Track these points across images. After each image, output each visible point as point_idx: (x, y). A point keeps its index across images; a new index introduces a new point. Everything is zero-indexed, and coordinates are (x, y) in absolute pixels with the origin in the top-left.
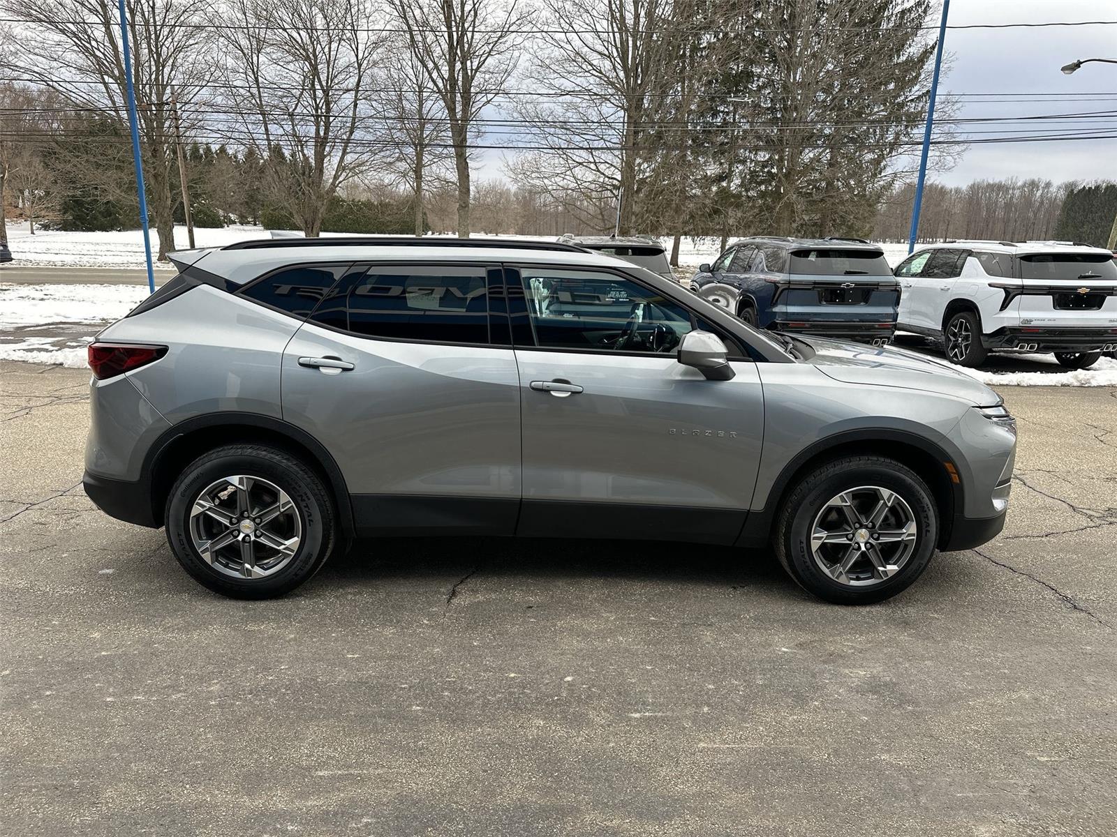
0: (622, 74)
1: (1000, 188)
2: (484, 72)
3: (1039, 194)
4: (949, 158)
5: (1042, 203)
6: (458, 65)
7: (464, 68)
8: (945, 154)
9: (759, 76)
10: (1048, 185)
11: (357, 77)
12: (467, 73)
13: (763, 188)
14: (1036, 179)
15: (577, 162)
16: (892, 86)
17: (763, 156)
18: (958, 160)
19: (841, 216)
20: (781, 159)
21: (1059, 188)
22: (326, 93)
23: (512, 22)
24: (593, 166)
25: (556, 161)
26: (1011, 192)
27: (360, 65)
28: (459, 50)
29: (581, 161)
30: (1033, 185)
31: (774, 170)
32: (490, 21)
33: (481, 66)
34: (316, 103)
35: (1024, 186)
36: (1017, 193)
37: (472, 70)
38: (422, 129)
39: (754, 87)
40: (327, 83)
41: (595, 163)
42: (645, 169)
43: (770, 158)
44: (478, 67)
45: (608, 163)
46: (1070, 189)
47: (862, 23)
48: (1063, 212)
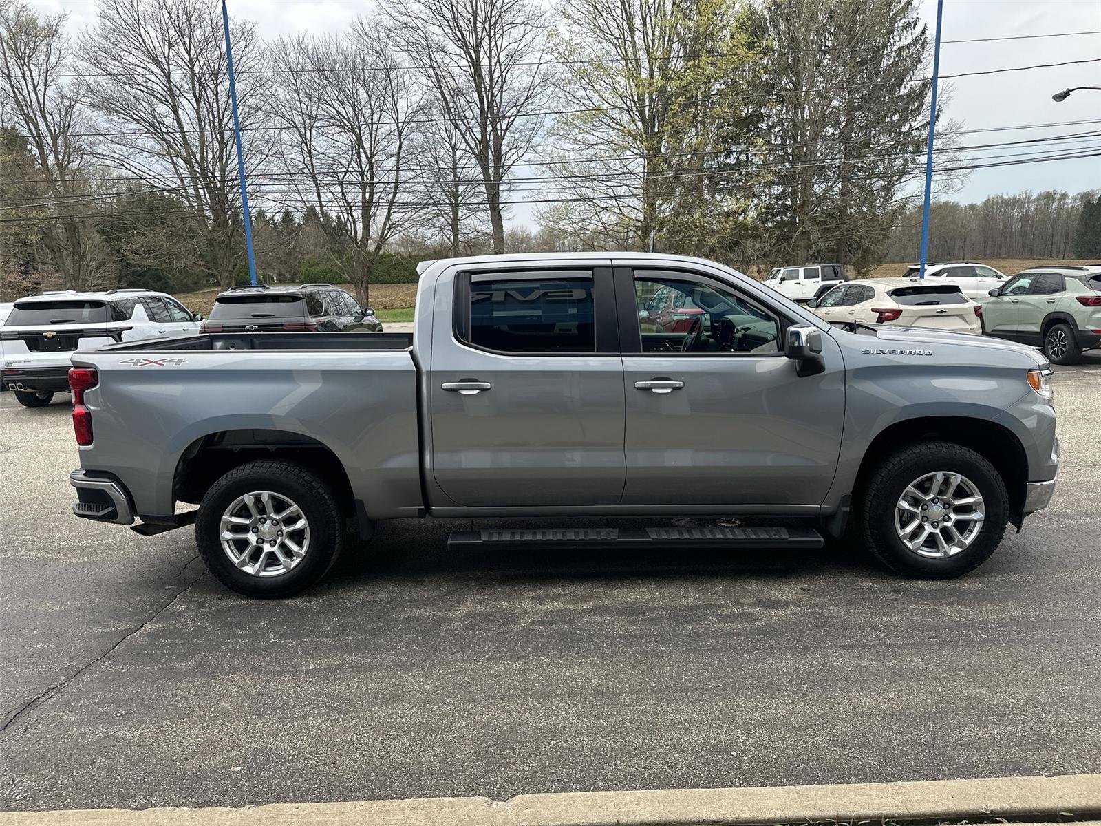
0: (640, 124)
1: (1015, 202)
2: (513, 132)
3: (1054, 205)
4: (956, 181)
5: (1059, 214)
6: (490, 128)
7: (494, 130)
8: (952, 177)
9: (769, 116)
10: (1064, 196)
11: (398, 144)
12: (497, 134)
13: (779, 218)
14: (1051, 191)
15: (602, 208)
16: (896, 117)
17: (777, 190)
18: (965, 182)
19: (856, 241)
20: (794, 192)
21: (1075, 198)
22: (370, 159)
23: (536, 84)
24: (617, 210)
25: (583, 207)
26: (1026, 205)
27: (400, 133)
28: (489, 113)
29: (605, 206)
30: (1049, 197)
31: (788, 202)
32: (516, 84)
33: (510, 126)
34: (362, 169)
35: (1038, 199)
36: (1033, 206)
37: (501, 130)
38: (457, 186)
39: (764, 126)
40: (371, 150)
41: (619, 207)
42: (666, 209)
43: (783, 192)
44: (507, 128)
45: (631, 207)
46: (1086, 197)
47: (863, 62)
48: (1082, 222)
